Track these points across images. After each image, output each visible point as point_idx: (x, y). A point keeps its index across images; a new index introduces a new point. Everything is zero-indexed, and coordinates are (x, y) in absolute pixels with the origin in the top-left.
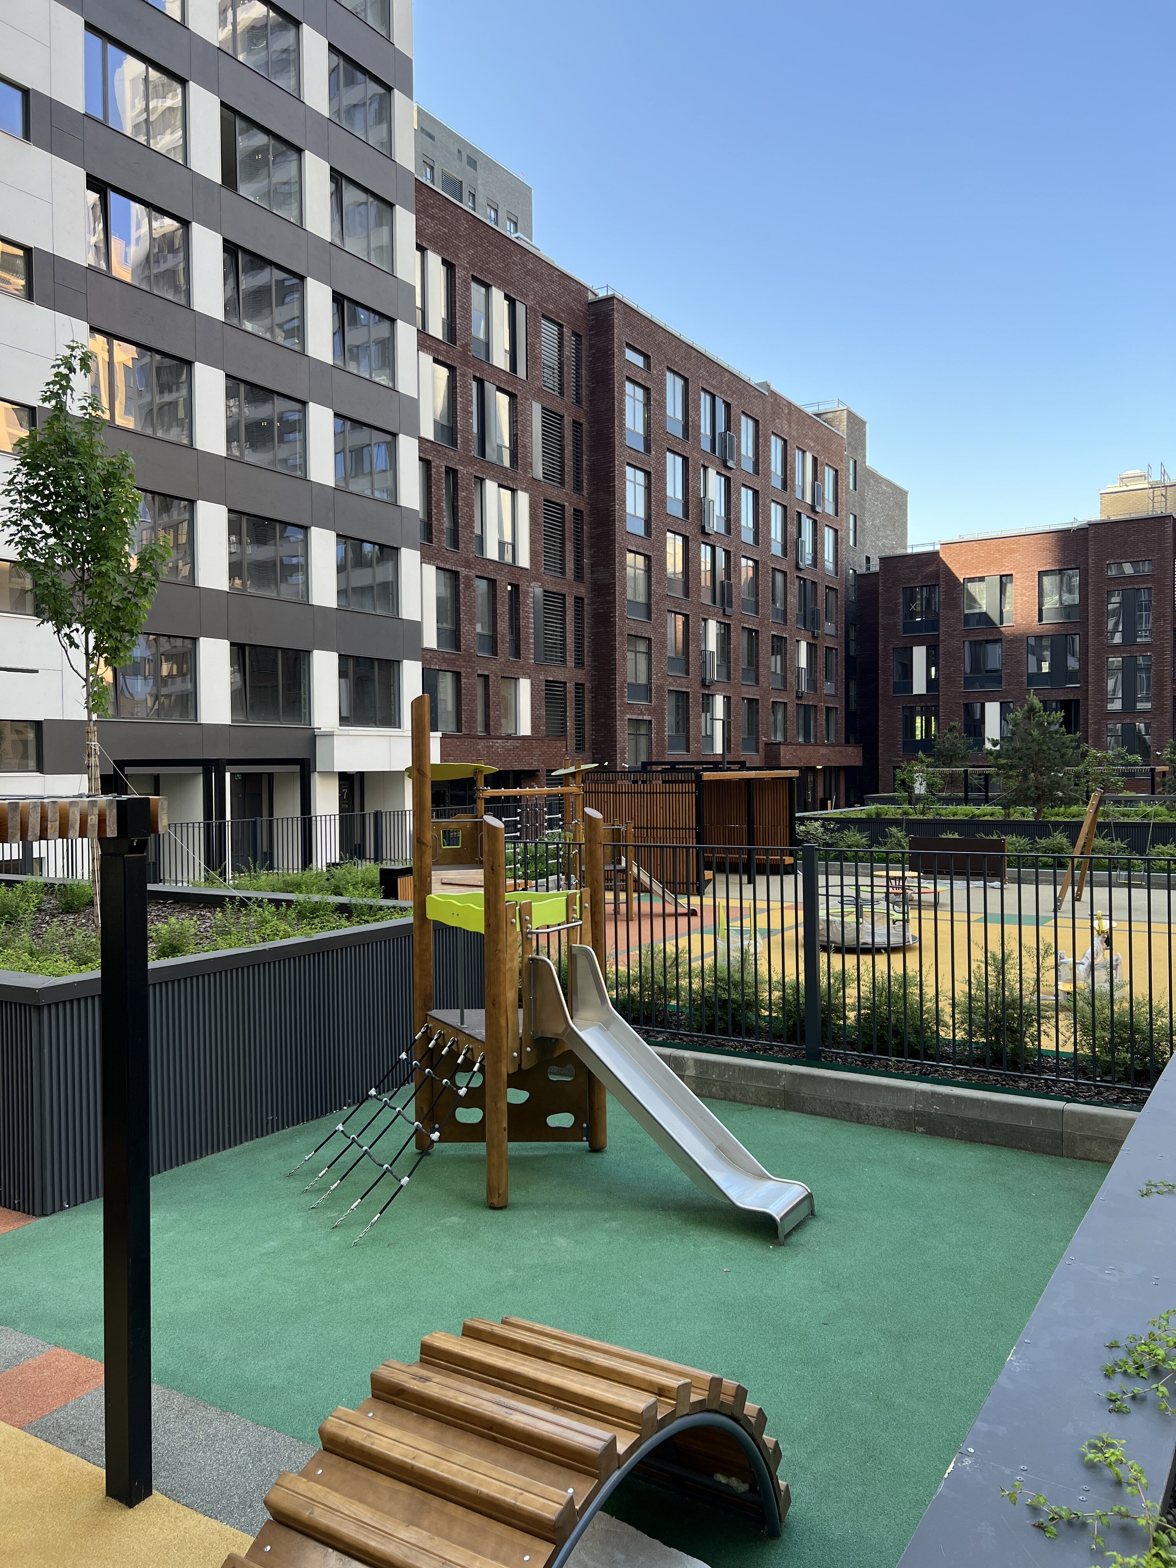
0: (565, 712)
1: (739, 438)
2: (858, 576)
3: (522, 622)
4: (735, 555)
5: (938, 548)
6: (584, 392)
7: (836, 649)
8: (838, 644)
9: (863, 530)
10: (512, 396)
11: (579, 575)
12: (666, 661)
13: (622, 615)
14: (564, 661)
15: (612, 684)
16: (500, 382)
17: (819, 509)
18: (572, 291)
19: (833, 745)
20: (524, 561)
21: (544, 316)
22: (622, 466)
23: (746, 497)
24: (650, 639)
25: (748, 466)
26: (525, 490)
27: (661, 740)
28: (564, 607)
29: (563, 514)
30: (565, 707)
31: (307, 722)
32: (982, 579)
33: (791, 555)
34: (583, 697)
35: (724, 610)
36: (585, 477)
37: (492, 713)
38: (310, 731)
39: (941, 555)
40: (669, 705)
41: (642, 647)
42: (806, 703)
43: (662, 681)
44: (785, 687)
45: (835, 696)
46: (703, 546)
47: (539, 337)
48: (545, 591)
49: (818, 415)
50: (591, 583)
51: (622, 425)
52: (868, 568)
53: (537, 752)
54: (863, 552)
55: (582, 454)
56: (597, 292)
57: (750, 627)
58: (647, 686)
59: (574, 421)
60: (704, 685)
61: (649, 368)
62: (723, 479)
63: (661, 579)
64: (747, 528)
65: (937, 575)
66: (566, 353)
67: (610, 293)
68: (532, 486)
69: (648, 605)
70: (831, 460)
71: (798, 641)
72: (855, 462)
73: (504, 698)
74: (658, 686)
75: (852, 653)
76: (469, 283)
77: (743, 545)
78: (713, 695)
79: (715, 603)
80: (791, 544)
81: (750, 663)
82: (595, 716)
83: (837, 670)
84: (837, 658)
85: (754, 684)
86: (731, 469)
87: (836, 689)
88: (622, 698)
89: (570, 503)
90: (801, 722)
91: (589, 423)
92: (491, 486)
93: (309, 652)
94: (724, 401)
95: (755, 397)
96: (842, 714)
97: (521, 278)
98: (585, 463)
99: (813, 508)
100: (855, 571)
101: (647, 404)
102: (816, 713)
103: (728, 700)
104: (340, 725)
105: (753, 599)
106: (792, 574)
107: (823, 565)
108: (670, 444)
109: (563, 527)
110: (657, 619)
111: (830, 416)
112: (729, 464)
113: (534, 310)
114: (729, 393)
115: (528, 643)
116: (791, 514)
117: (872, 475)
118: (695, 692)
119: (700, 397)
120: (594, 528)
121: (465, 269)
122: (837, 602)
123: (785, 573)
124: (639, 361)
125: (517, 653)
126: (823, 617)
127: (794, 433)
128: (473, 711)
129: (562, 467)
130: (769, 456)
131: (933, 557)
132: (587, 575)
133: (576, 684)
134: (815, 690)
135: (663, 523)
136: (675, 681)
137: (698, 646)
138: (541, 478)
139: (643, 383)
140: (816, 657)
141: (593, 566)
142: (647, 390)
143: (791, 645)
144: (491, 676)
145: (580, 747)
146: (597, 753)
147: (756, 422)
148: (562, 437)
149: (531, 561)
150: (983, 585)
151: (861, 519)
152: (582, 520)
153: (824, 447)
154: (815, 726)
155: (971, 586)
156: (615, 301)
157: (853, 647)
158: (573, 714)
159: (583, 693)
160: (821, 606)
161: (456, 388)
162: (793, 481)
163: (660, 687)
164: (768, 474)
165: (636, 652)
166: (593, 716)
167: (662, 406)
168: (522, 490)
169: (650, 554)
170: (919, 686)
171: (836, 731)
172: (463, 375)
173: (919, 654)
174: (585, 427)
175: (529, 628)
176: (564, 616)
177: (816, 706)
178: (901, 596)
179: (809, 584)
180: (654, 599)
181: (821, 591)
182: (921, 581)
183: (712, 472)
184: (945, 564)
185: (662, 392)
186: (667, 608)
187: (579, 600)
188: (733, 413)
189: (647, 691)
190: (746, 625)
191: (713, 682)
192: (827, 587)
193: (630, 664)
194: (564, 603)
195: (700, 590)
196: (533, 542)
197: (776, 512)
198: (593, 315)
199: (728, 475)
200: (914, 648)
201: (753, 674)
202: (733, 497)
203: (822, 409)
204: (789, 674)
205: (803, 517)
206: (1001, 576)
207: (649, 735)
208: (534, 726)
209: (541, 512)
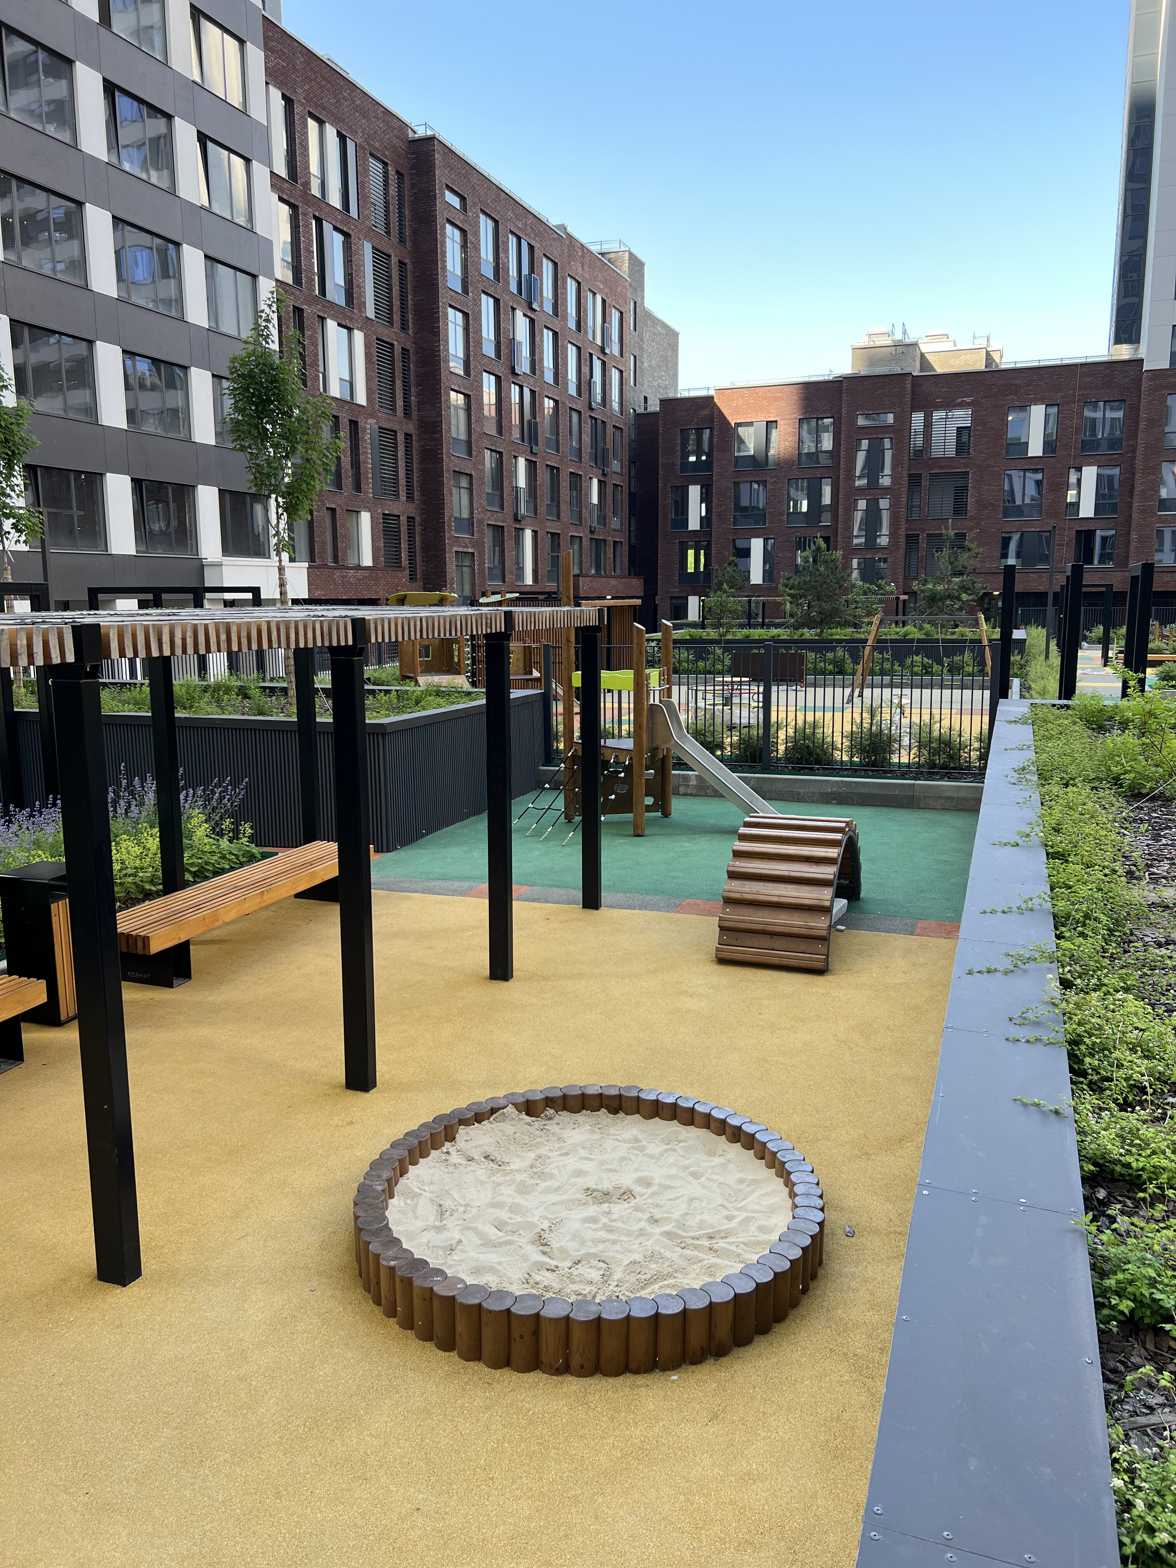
0: (400, 544)
1: (541, 280)
2: (638, 416)
3: (362, 458)
4: (539, 395)
5: (712, 393)
6: (408, 232)
7: (621, 486)
8: (623, 482)
9: (641, 371)
10: (346, 235)
11: (407, 413)
12: (485, 496)
13: (447, 452)
14: (397, 496)
15: (441, 518)
16: (337, 222)
17: (607, 351)
18: (395, 128)
19: (621, 577)
20: (361, 398)
21: (372, 155)
22: (445, 308)
23: (547, 337)
24: (471, 475)
25: (548, 308)
26: (360, 329)
27: (482, 571)
28: (396, 443)
29: (393, 353)
30: (400, 539)
31: (195, 553)
32: (751, 424)
33: (585, 396)
34: (414, 529)
35: (531, 448)
36: (411, 316)
37: (339, 544)
38: (198, 562)
39: (716, 400)
40: (488, 537)
41: (464, 483)
42: (597, 537)
43: (482, 515)
44: (581, 522)
45: (621, 531)
46: (513, 385)
47: (368, 176)
48: (380, 428)
49: (602, 254)
50: (418, 420)
51: (444, 268)
52: (646, 409)
53: (382, 582)
54: (641, 392)
55: (407, 293)
56: (415, 128)
57: (553, 464)
58: (468, 520)
59: (400, 262)
60: (516, 520)
61: (465, 210)
62: (528, 320)
63: (479, 417)
64: (548, 368)
65: (712, 420)
66: (391, 192)
67: (429, 133)
68: (366, 324)
69: (469, 443)
70: (617, 303)
71: (591, 478)
72: (635, 303)
73: (348, 529)
74: (478, 520)
75: (633, 490)
76: (306, 120)
77: (546, 385)
78: (523, 529)
79: (523, 441)
80: (584, 385)
81: (552, 500)
82: (425, 548)
83: (622, 506)
84: (622, 495)
85: (555, 519)
86: (535, 310)
87: (622, 524)
88: (451, 533)
89: (398, 342)
90: (593, 555)
91: (413, 263)
92: (331, 325)
93: (194, 487)
94: (529, 244)
95: (554, 239)
96: (626, 548)
97: (351, 115)
98: (410, 302)
99: (603, 352)
100: (635, 410)
101: (464, 246)
102: (605, 547)
103: (535, 532)
104: (223, 556)
105: (554, 438)
106: (586, 414)
107: (611, 406)
108: (484, 287)
109: (393, 365)
110: (477, 456)
111: (612, 256)
112: (534, 306)
113: (363, 148)
114: (533, 235)
115: (367, 478)
116: (585, 356)
117: (649, 316)
118: (508, 524)
119: (508, 239)
120: (420, 367)
121: (302, 104)
122: (622, 441)
123: (579, 413)
124: (455, 201)
125: (358, 487)
126: (611, 456)
127: (587, 276)
128: (323, 543)
129: (391, 306)
130: (566, 299)
131: (708, 401)
132: (415, 413)
133: (408, 517)
134: (605, 526)
135: (480, 363)
136: (493, 516)
137: (511, 482)
138: (373, 318)
139: (460, 225)
140: (605, 493)
141: (419, 403)
142: (463, 232)
143: (585, 481)
144: (338, 509)
145: (412, 578)
146: (427, 583)
147: (555, 264)
148: (390, 277)
149: (368, 399)
150: (751, 430)
151: (640, 360)
152: (409, 358)
153: (611, 289)
154: (605, 559)
155: (741, 430)
156: (436, 141)
157: (633, 483)
158: (407, 546)
159: (414, 526)
160: (609, 445)
161: (299, 227)
162: (586, 323)
163: (480, 521)
164: (565, 317)
165: (460, 488)
166: (422, 548)
167: (477, 249)
168: (359, 329)
169: (470, 393)
170: (694, 524)
171: (621, 564)
172: (305, 214)
173: (694, 492)
174: (409, 267)
175: (368, 463)
176: (396, 452)
177: (605, 540)
178: (679, 437)
179: (599, 422)
180: (474, 437)
181: (610, 430)
182: (697, 424)
183: (519, 314)
184: (719, 408)
185: (477, 234)
186: (484, 445)
187: (408, 436)
188: (536, 256)
189: (469, 524)
190: (549, 463)
191: (523, 517)
192: (614, 426)
193: (455, 498)
194: (396, 439)
195: (511, 429)
196: (368, 379)
197: (572, 352)
198: (414, 153)
199: (533, 316)
200: (690, 487)
201: (555, 510)
202: (537, 338)
203: (605, 248)
204: (584, 510)
205: (595, 358)
206: (767, 422)
207: (472, 567)
208: (375, 558)
209: (374, 351)
